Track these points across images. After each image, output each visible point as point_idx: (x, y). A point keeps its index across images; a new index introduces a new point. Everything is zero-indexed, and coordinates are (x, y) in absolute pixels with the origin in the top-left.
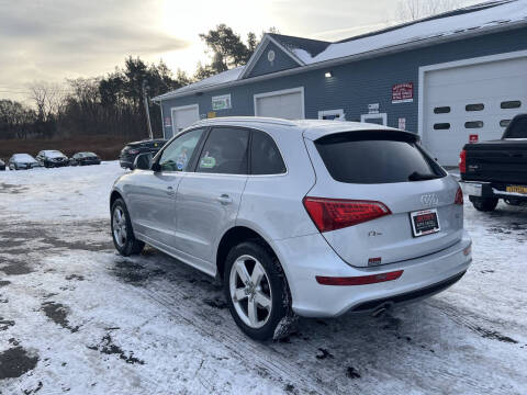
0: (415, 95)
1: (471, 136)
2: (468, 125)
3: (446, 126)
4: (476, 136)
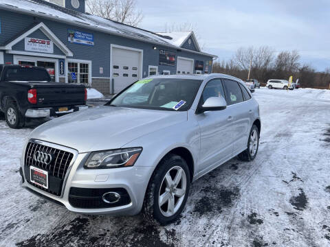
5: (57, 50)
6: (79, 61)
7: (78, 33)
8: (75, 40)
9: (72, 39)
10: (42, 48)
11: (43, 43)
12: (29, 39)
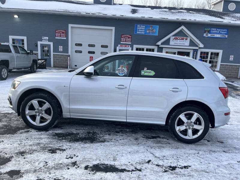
0: (67, 36)
1: (90, 57)
2: (89, 52)
3: (81, 52)
4: (92, 57)
5: (192, 43)
6: (210, 51)
7: (213, 29)
8: (209, 35)
9: (207, 35)
10: (181, 43)
11: (182, 39)
12: (174, 37)
